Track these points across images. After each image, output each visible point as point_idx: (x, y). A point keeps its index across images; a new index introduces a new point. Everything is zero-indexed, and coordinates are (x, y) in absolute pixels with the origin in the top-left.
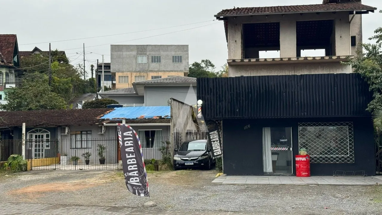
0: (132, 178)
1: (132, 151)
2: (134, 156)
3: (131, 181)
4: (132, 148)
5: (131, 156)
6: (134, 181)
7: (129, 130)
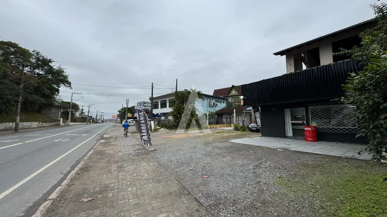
0: (144, 136)
1: (144, 122)
2: (145, 125)
3: (143, 138)
4: (144, 121)
5: (143, 125)
6: (145, 138)
7: (142, 112)
